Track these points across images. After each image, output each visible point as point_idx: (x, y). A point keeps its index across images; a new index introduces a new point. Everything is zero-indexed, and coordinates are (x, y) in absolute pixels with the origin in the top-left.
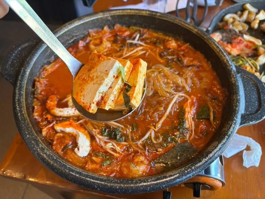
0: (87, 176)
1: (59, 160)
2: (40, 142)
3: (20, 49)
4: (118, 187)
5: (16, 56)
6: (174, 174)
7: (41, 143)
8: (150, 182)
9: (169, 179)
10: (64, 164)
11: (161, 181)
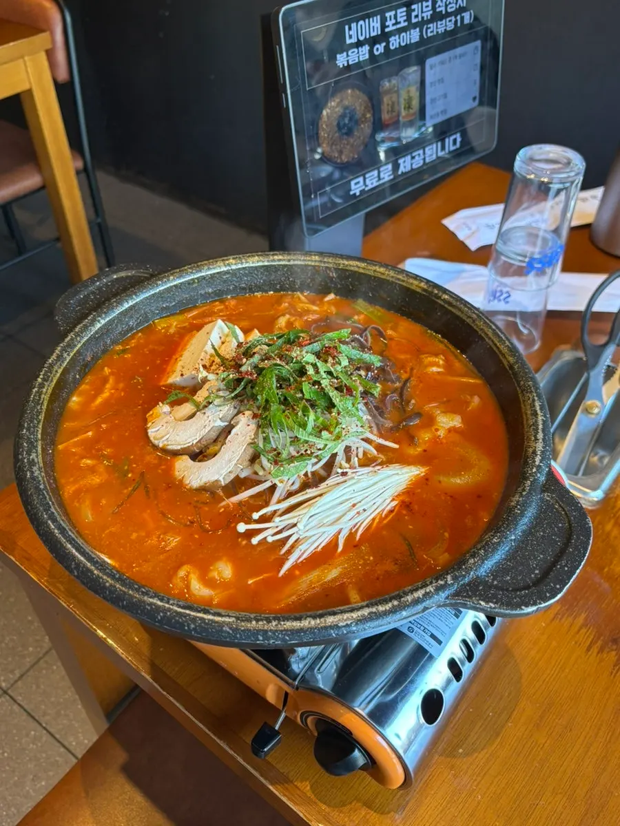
0: (71, 541)
1: (45, 493)
2: (37, 450)
3: (115, 277)
4: (107, 584)
5: (100, 289)
6: (227, 614)
7: (37, 453)
8: (171, 605)
9: (210, 617)
10: (49, 504)
11: (192, 613)
